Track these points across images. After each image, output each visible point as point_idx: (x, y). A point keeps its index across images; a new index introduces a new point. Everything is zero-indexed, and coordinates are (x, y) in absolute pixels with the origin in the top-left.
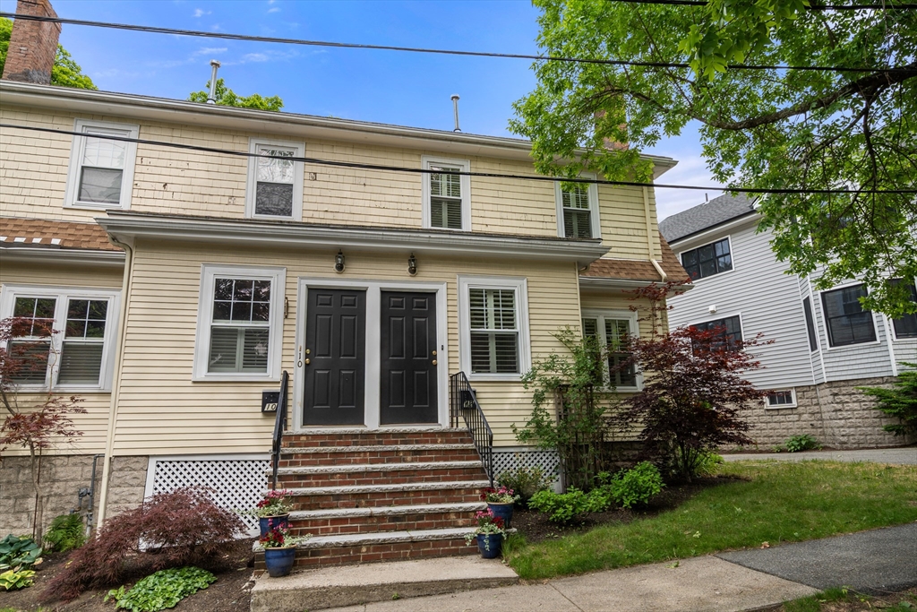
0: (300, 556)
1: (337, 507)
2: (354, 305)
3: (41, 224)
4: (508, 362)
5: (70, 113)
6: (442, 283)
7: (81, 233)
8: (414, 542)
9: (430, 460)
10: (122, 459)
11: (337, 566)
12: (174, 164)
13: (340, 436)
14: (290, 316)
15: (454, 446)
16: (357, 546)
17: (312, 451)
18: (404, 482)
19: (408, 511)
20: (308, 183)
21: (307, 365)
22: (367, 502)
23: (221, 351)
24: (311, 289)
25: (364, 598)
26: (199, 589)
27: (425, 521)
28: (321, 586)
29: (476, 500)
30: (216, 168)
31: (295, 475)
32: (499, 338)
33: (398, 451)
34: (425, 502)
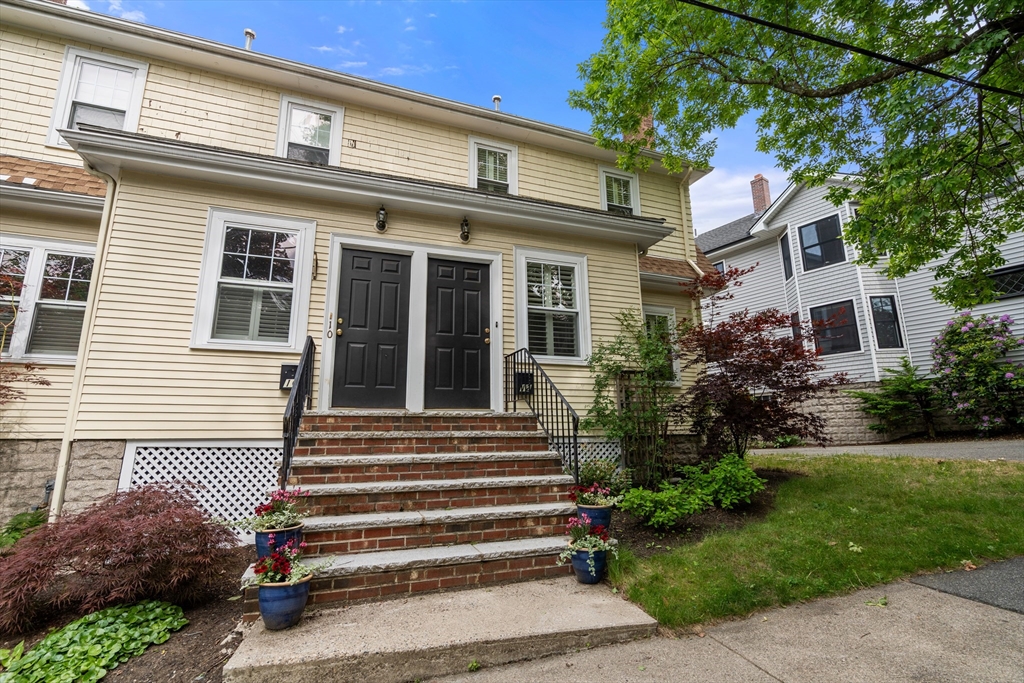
1: (374, 511)
2: (397, 271)
4: (566, 345)
6: (497, 253)
8: (484, 562)
9: (490, 449)
10: (88, 443)
13: (378, 419)
14: (319, 277)
15: (520, 433)
16: (405, 570)
17: (342, 436)
18: (461, 476)
20: (346, 151)
21: (338, 336)
22: (415, 504)
23: (229, 315)
24: (345, 249)
25: (421, 670)
26: (151, 644)
27: (495, 530)
30: (240, 122)
31: (317, 467)
33: (451, 439)
34: (491, 503)
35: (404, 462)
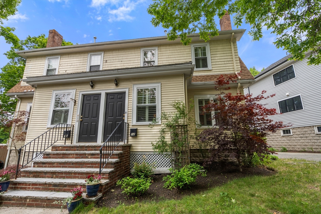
0: (5, 200)
4: (152, 117)
11: (17, 206)
16: (26, 198)
22: (56, 176)
27: (67, 188)
31: (42, 163)
32: (150, 107)
33: (85, 154)
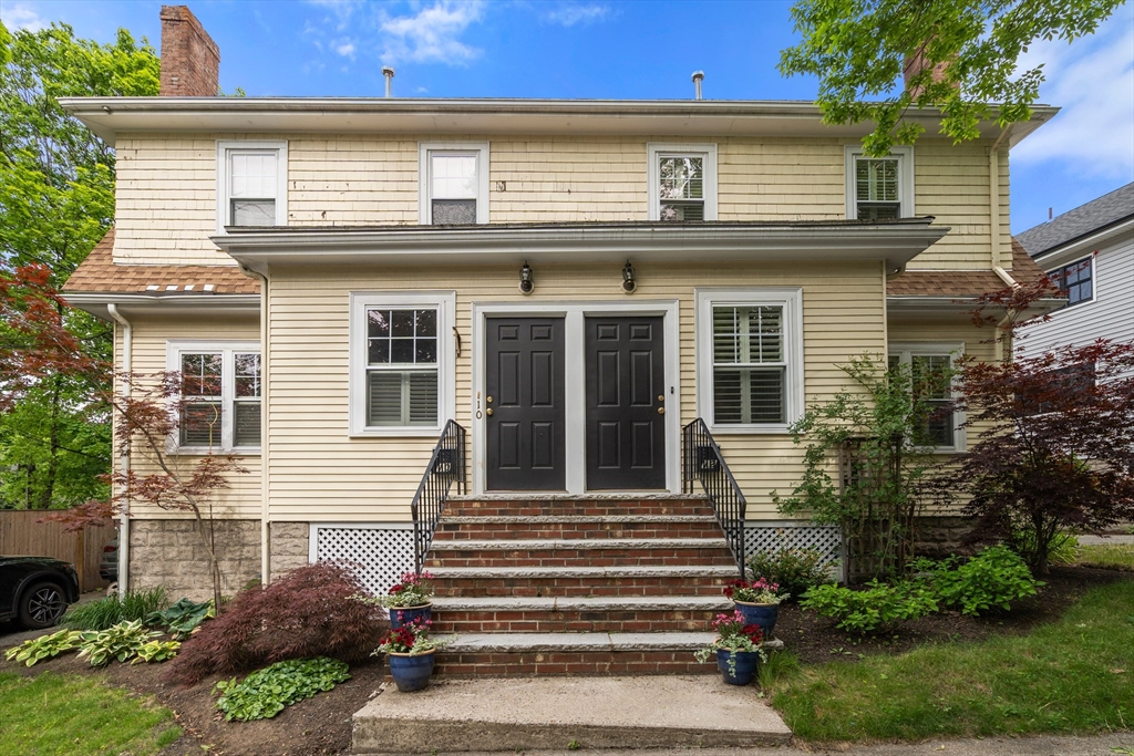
0: (447, 662)
1: (511, 595)
2: (548, 338)
3: (194, 269)
4: (768, 409)
5: (210, 134)
6: (672, 301)
7: (236, 277)
8: (615, 652)
9: (650, 535)
10: (280, 525)
11: (500, 677)
12: (332, 186)
13: (525, 503)
15: (686, 518)
16: (530, 653)
17: (484, 521)
18: (610, 564)
19: (611, 606)
20: (496, 196)
21: (489, 416)
22: (553, 590)
23: (381, 402)
24: (490, 319)
25: (522, 742)
26: (319, 690)
28: (456, 718)
29: (716, 593)
31: (457, 551)
32: (756, 374)
33: (603, 524)
34: (639, 593)
35: (545, 547)
